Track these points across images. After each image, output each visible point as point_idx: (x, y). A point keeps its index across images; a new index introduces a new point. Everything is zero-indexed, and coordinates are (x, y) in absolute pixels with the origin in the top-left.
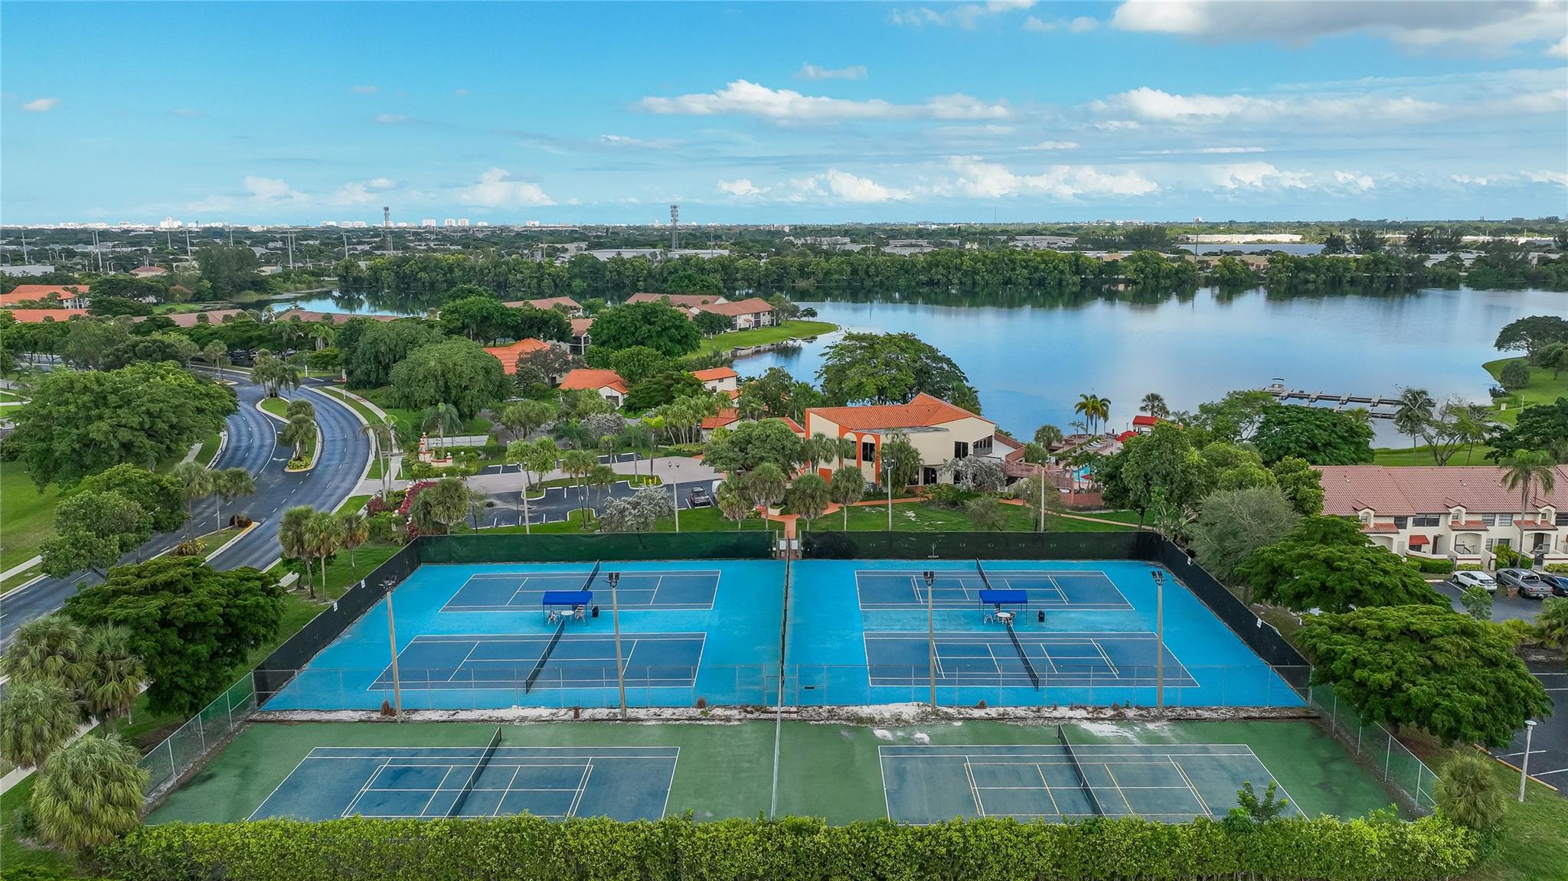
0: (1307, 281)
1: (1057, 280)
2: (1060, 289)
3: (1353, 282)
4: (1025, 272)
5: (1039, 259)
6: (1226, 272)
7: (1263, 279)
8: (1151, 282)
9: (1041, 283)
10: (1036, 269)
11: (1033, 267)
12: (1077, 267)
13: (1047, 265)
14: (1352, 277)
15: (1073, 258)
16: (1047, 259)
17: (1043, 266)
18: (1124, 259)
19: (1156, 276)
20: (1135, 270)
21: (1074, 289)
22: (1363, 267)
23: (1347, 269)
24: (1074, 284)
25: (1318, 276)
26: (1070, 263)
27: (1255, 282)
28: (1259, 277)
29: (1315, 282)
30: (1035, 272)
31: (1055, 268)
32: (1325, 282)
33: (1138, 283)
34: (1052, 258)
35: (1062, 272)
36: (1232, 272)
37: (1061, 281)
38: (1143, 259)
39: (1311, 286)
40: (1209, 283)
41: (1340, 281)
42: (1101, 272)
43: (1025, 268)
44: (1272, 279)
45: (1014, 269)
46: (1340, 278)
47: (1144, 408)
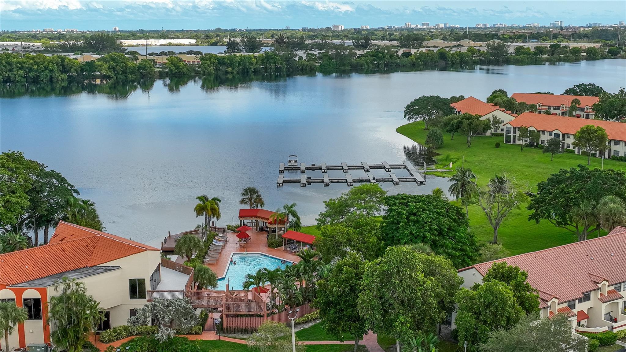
0: (227, 73)
1: (48, 78)
2: (51, 85)
3: (255, 72)
4: (21, 72)
5: (31, 61)
6: (173, 68)
7: (198, 72)
8: (121, 77)
9: (35, 81)
10: (30, 70)
11: (27, 68)
12: (64, 67)
13: (38, 66)
14: (254, 69)
15: (60, 60)
16: (38, 61)
17: (35, 67)
18: (99, 60)
19: (124, 72)
20: (109, 68)
21: (63, 85)
22: (260, 62)
23: (251, 64)
24: (63, 80)
25: (233, 69)
26: (57, 64)
27: (193, 74)
28: (195, 70)
29: (232, 73)
30: (29, 72)
31: (46, 68)
32: (238, 73)
33: (113, 78)
34: (42, 60)
35: (51, 71)
36: (177, 67)
37: (51, 78)
38: (113, 59)
39: (230, 76)
40: (162, 76)
41: (248, 72)
42: (82, 70)
43: (20, 68)
44: (204, 72)
45: (11, 70)
46: (247, 70)
47: (242, 202)
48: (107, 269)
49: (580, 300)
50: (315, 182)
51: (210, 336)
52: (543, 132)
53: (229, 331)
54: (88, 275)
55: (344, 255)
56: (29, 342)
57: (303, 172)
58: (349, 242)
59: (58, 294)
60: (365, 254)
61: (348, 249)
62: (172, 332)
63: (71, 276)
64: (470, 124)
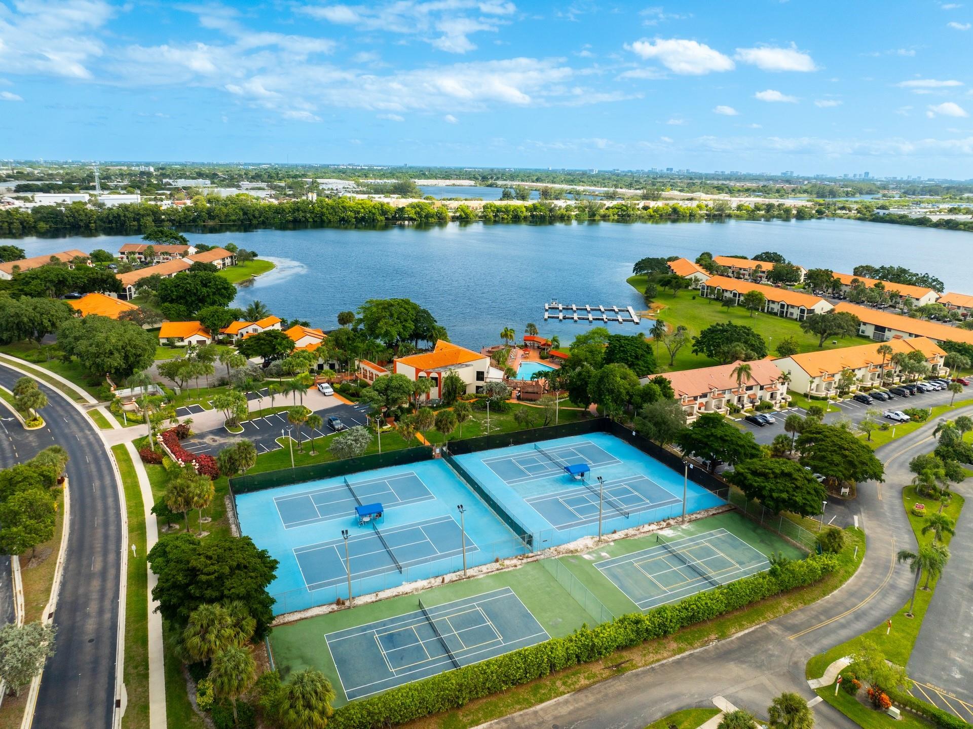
1: (371, 219)
5: (360, 206)
6: (463, 214)
8: (424, 220)
11: (356, 211)
13: (365, 210)
14: (524, 216)
16: (364, 206)
18: (408, 206)
19: (426, 216)
20: (415, 212)
22: (528, 210)
23: (522, 211)
24: (381, 221)
27: (477, 219)
31: (370, 211)
32: (512, 218)
33: (417, 220)
36: (465, 212)
38: (419, 206)
40: (454, 219)
41: (518, 218)
42: (396, 213)
45: (345, 212)
46: (518, 216)
47: (526, 331)
48: (467, 366)
49: (701, 397)
50: (568, 318)
51: (515, 401)
52: (727, 291)
53: (523, 400)
54: (459, 368)
55: (583, 366)
56: (431, 397)
57: (561, 311)
58: (586, 360)
59: (446, 376)
60: (594, 367)
61: (585, 363)
62: (498, 397)
63: (452, 368)
64: (677, 282)
